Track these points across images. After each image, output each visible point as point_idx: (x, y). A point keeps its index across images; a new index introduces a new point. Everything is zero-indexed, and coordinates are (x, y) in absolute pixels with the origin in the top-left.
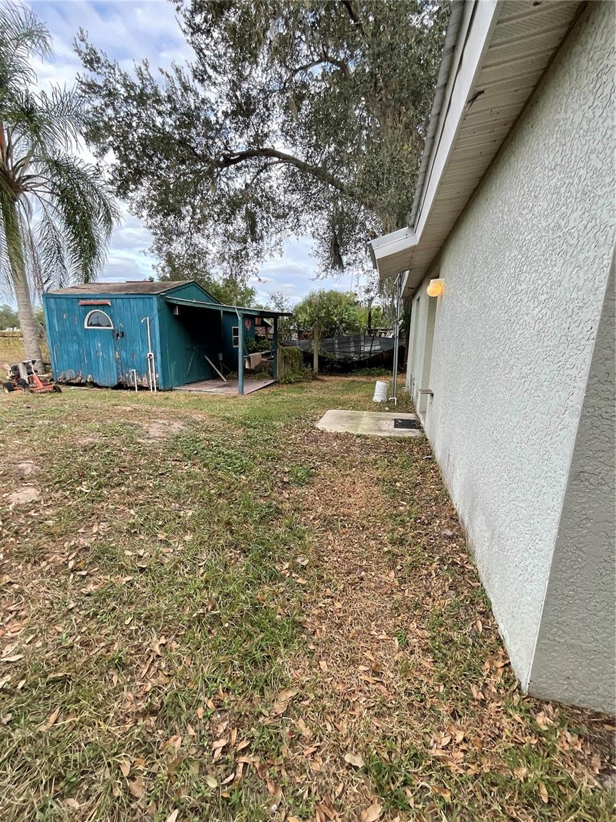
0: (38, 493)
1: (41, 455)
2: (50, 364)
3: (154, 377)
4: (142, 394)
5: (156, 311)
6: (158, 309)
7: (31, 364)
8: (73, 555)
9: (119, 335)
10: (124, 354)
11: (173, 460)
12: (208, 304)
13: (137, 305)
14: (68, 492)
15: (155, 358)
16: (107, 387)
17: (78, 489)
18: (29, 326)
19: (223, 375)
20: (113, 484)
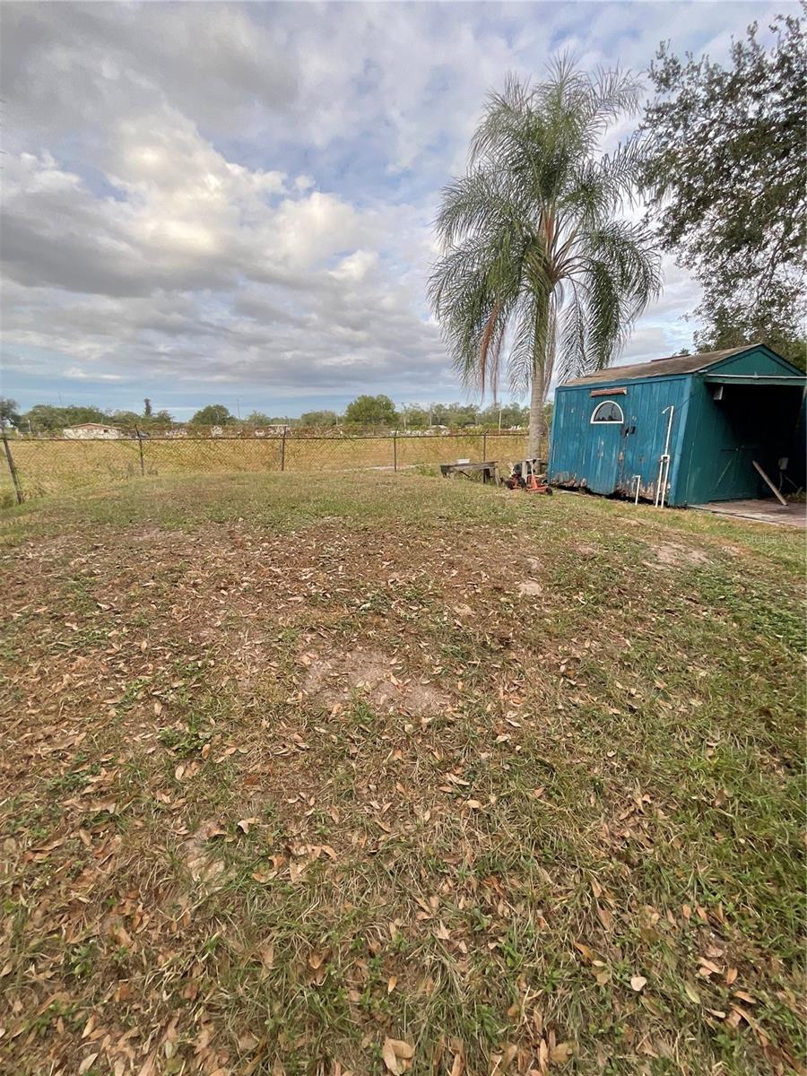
0: (541, 590)
1: (546, 554)
2: (546, 464)
3: (664, 487)
4: (643, 508)
5: (686, 397)
6: (691, 393)
7: (531, 463)
8: (565, 661)
9: (629, 431)
10: (630, 456)
11: (687, 599)
12: (784, 379)
13: (660, 390)
14: (566, 598)
15: (671, 462)
16: (600, 495)
17: (575, 597)
18: (536, 423)
19: (782, 493)
20: (610, 604)
